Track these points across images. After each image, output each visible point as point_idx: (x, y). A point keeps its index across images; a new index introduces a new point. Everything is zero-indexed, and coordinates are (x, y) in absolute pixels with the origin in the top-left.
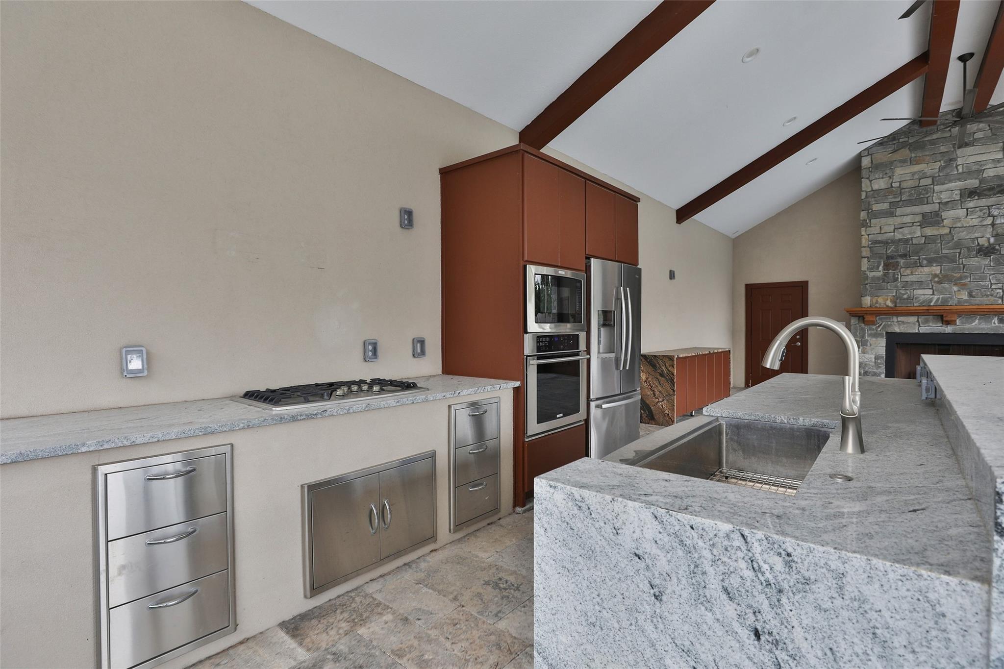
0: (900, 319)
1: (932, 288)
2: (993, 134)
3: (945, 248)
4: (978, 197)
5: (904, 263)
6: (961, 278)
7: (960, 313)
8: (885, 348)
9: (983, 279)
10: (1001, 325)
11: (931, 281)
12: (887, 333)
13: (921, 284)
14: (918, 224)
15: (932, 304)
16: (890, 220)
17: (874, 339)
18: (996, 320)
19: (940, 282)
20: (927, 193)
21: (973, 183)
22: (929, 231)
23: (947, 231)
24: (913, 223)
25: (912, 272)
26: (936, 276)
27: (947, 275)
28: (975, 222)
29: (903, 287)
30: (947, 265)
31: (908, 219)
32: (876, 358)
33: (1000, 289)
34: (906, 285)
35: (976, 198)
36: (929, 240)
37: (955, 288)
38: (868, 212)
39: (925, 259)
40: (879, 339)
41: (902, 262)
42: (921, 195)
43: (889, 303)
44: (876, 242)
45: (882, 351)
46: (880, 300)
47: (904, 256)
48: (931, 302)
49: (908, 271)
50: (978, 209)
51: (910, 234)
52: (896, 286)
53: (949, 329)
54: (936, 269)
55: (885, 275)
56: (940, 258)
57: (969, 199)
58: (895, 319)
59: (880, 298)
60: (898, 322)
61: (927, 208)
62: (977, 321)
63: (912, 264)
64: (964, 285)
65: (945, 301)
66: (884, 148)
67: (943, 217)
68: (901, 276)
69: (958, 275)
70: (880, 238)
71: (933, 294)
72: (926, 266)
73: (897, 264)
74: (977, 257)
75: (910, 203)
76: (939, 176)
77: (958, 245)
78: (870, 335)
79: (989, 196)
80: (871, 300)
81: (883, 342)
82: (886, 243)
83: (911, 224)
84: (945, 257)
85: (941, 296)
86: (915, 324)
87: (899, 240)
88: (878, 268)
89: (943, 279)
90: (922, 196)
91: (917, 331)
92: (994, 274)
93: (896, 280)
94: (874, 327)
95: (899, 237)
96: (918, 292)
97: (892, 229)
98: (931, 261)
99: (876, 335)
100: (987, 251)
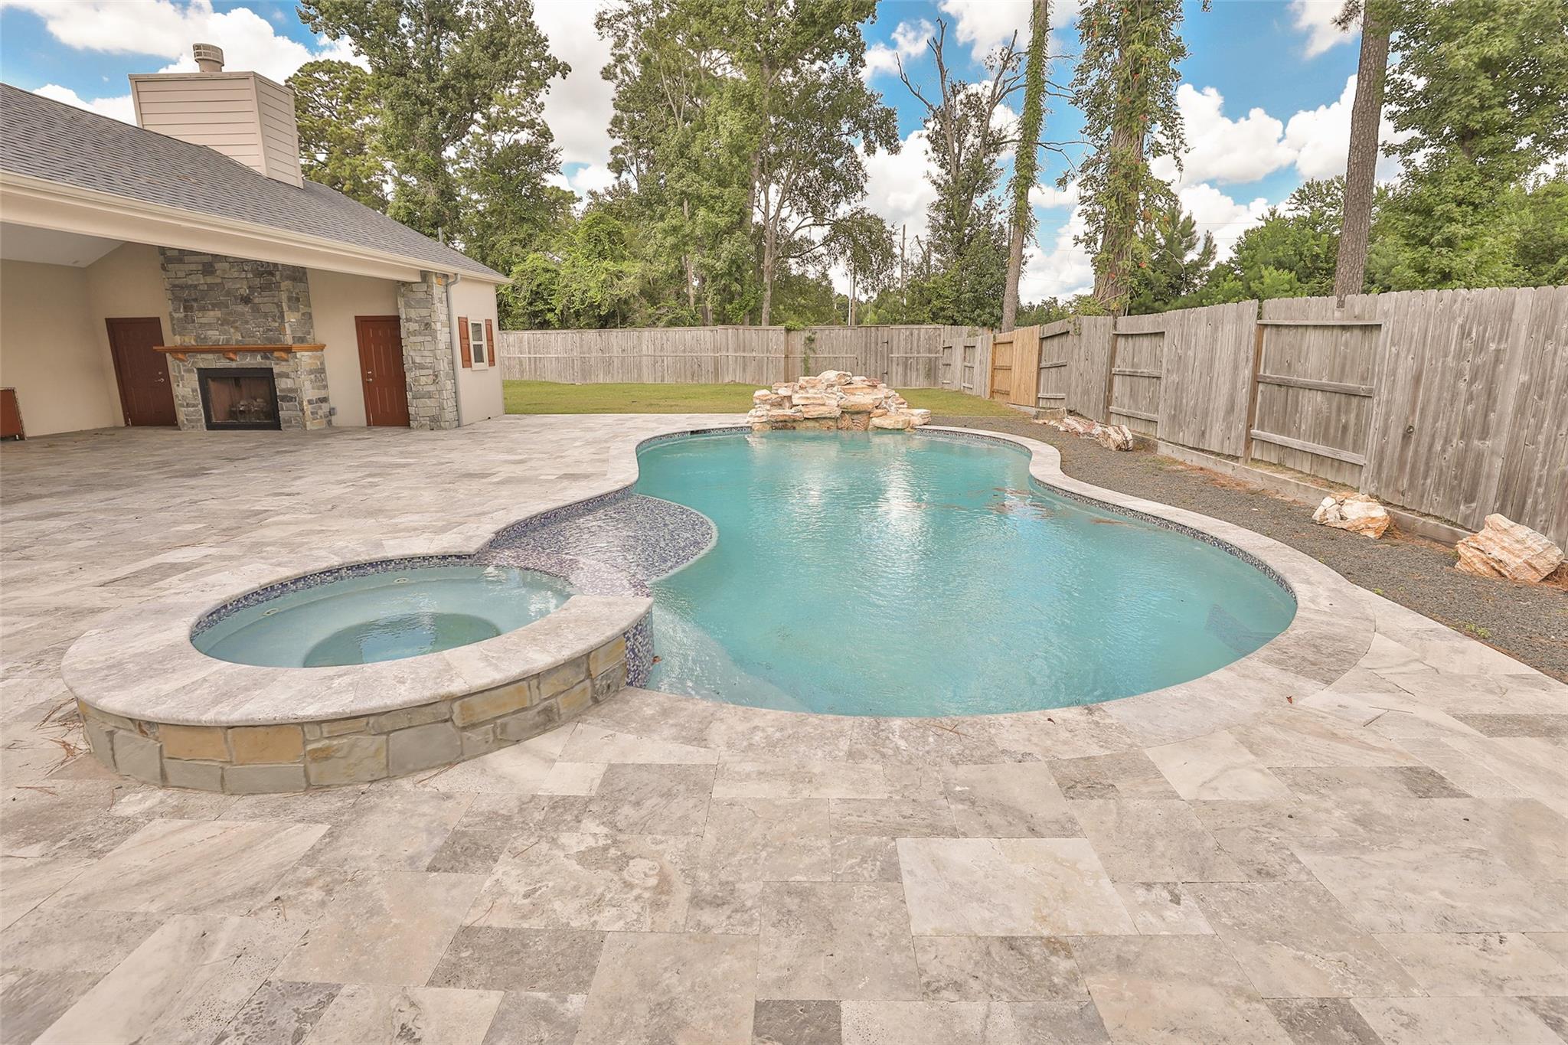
0: (203, 356)
1: (218, 330)
3: (220, 295)
6: (234, 322)
7: (236, 351)
8: (198, 382)
9: (247, 323)
11: (216, 323)
12: (198, 369)
13: (210, 326)
14: (201, 272)
15: (220, 344)
16: (181, 266)
17: (189, 374)
18: (259, 357)
19: (222, 325)
22: (210, 280)
23: (219, 281)
25: (203, 315)
26: (219, 319)
27: (225, 319)
28: (236, 275)
29: (199, 328)
30: (224, 310)
31: (193, 267)
32: (193, 391)
33: (258, 332)
34: (202, 326)
36: (211, 287)
37: (232, 330)
39: (209, 303)
40: (192, 374)
41: (195, 305)
43: (193, 343)
44: (175, 286)
45: (197, 385)
46: (187, 339)
47: (195, 300)
48: (219, 342)
49: (201, 314)
51: (196, 280)
52: (195, 327)
53: (234, 365)
54: (218, 314)
55: (186, 316)
56: (219, 303)
58: (199, 356)
59: (186, 337)
60: (202, 358)
61: (204, 259)
62: (248, 358)
63: (202, 308)
64: (237, 327)
65: (228, 340)
67: (216, 268)
68: (197, 318)
69: (232, 319)
70: (177, 282)
71: (220, 335)
72: (211, 310)
73: (192, 306)
74: (241, 304)
77: (228, 293)
78: (185, 371)
80: (183, 340)
81: (196, 377)
82: (181, 287)
84: (222, 303)
85: (225, 336)
86: (212, 361)
87: (190, 285)
88: (180, 310)
89: (224, 322)
91: (215, 367)
92: (253, 319)
93: (194, 321)
94: (187, 364)
95: (190, 282)
96: (210, 333)
97: (184, 275)
98: (214, 306)
99: (189, 371)
100: (246, 300)
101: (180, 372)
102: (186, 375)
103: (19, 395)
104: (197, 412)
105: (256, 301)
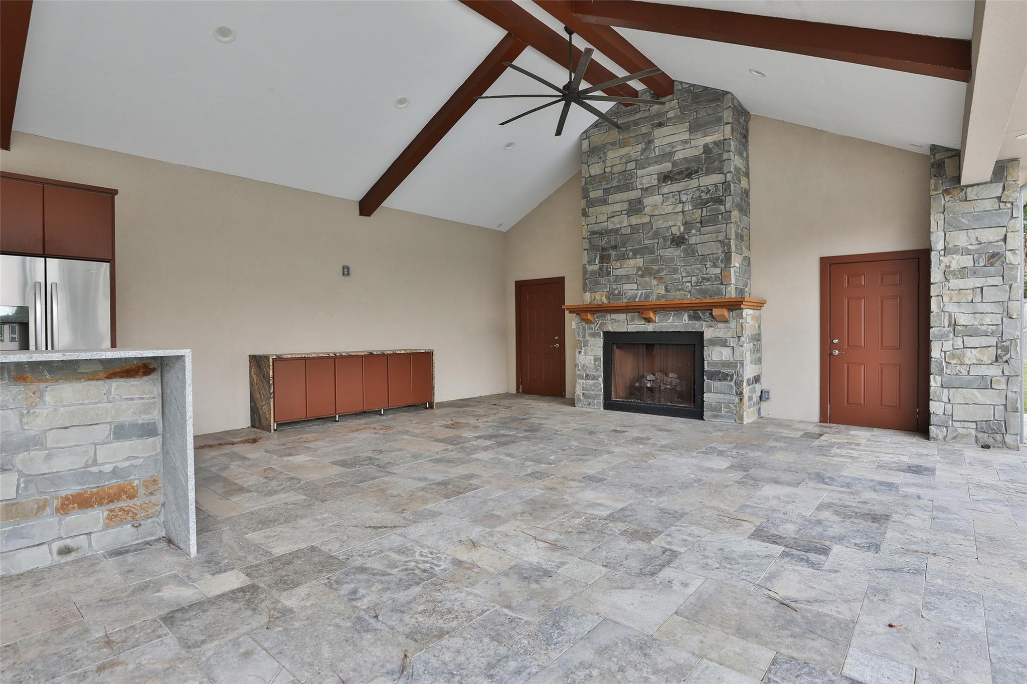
0: (614, 316)
1: (636, 283)
2: (682, 113)
3: (646, 238)
4: (671, 181)
5: (615, 254)
6: (658, 271)
7: (657, 309)
8: (602, 349)
9: (675, 271)
10: (690, 322)
11: (636, 274)
12: (605, 333)
13: (628, 278)
14: (626, 212)
15: (637, 300)
16: (604, 209)
17: (593, 339)
18: (686, 317)
19: (642, 276)
20: (632, 179)
21: (667, 166)
22: (635, 220)
23: (646, 219)
24: (622, 211)
25: (621, 265)
26: (639, 269)
27: (648, 268)
28: (669, 209)
29: (614, 282)
30: (648, 257)
31: (617, 207)
32: (595, 360)
33: (689, 282)
34: (618, 279)
35: (669, 182)
36: (635, 228)
37: (655, 282)
38: (587, 200)
39: (630, 250)
40: (597, 339)
41: (613, 254)
42: (627, 180)
43: (605, 300)
44: (593, 233)
45: (600, 352)
46: (598, 296)
47: (615, 247)
48: (636, 298)
49: (618, 264)
50: (671, 195)
51: (619, 223)
52: (609, 281)
53: (650, 328)
54: (640, 262)
55: (600, 269)
56: (642, 249)
57: (664, 184)
58: (609, 317)
59: (597, 294)
60: (612, 319)
61: (633, 195)
62: (671, 318)
63: (621, 257)
64: (661, 278)
65: (647, 296)
66: (599, 130)
67: (645, 205)
68: (613, 269)
69: (656, 268)
70: (596, 228)
71: (638, 289)
72: (632, 258)
73: (610, 256)
74: (671, 247)
75: (619, 189)
76: (641, 159)
77: (656, 235)
78: (590, 335)
79: (678, 181)
80: (591, 297)
81: (600, 342)
82: (600, 233)
83: (620, 213)
84: (646, 248)
85: (644, 291)
86: (624, 322)
87: (612, 230)
88: (595, 262)
89: (646, 272)
90: (628, 182)
91: (626, 330)
92: (684, 266)
93: (609, 274)
94: (593, 326)
95: (611, 226)
96: (626, 287)
97: (605, 218)
98: (636, 253)
99: (594, 335)
100: (678, 241)
101: (584, 336)
102: (591, 340)
103: (436, 358)
104: (596, 385)
105: (693, 240)
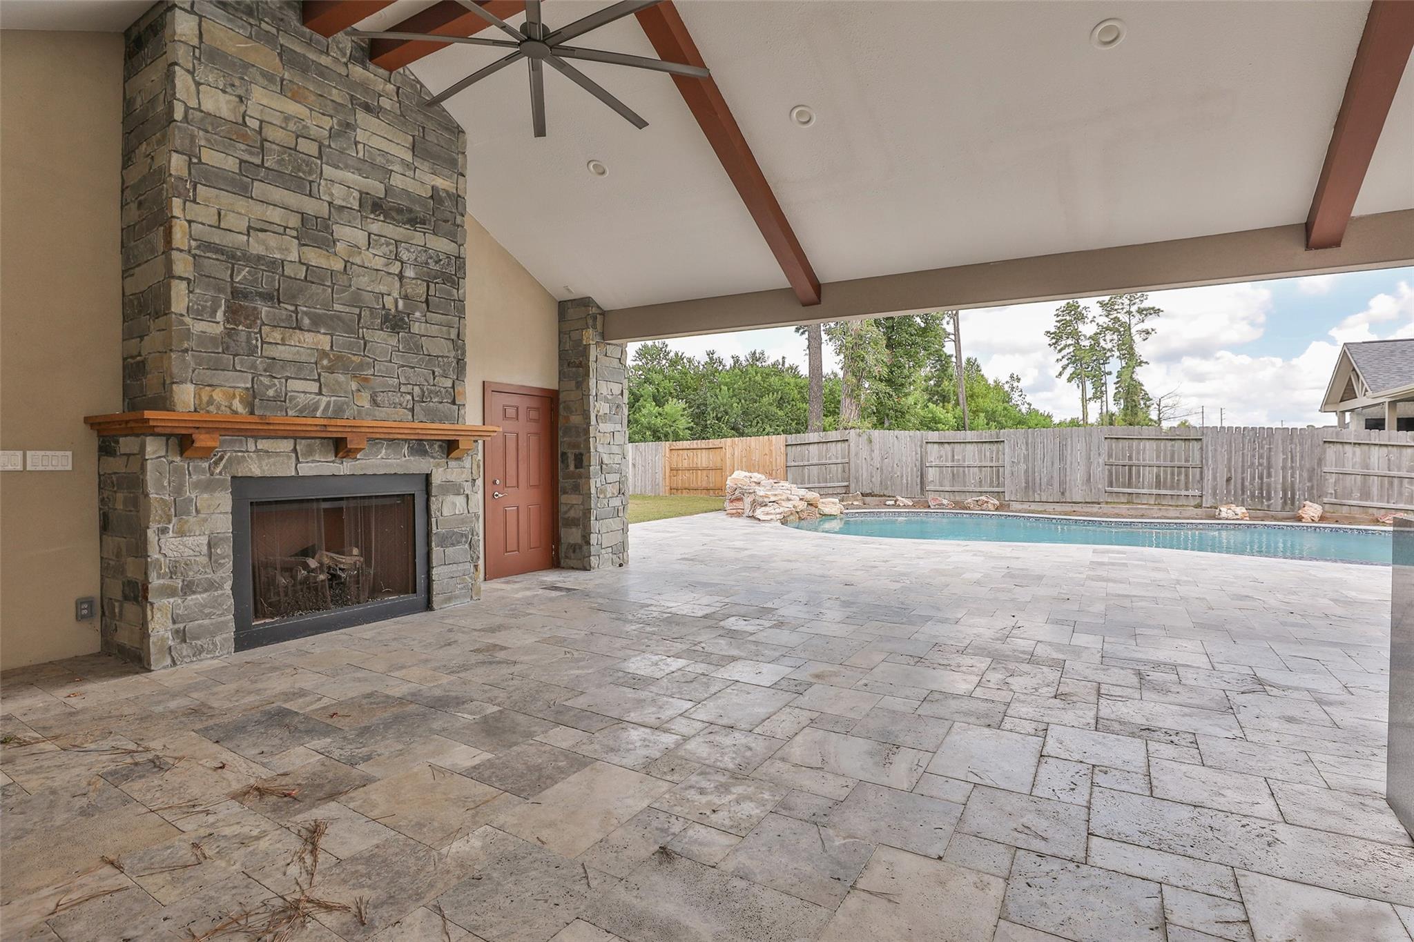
0: (262, 444)
1: (319, 380)
2: (402, 115)
3: (338, 299)
4: (384, 217)
5: (268, 313)
8: (230, 517)
9: (390, 372)
10: (412, 458)
11: (316, 363)
12: (238, 480)
13: (298, 368)
14: (294, 233)
15: (318, 414)
16: (241, 204)
17: (206, 496)
18: (405, 453)
19: (330, 369)
20: (310, 173)
21: (376, 188)
22: (314, 257)
23: (340, 265)
24: (286, 228)
25: (283, 339)
26: (324, 354)
27: (342, 357)
28: (379, 263)
29: (265, 370)
30: (342, 338)
31: (275, 215)
33: (409, 393)
34: (272, 365)
35: (382, 218)
36: (313, 275)
37: (354, 386)
38: (190, 163)
39: (305, 313)
40: (217, 494)
41: (265, 310)
42: (299, 170)
43: (238, 407)
44: (208, 246)
45: (223, 524)
46: (219, 396)
47: (268, 297)
48: (316, 409)
49: (277, 336)
50: (383, 240)
51: (280, 250)
52: (254, 366)
53: (345, 468)
54: (324, 341)
55: (230, 333)
56: (332, 318)
57: (372, 216)
58: (252, 444)
59: (218, 390)
60: (257, 451)
61: (311, 207)
62: (384, 451)
63: (282, 321)
64: (366, 380)
65: (339, 411)
66: (229, 20)
67: (335, 235)
68: (263, 343)
69: (356, 359)
70: (216, 238)
71: (320, 393)
72: (309, 331)
73: (255, 314)
74: (382, 330)
75: (278, 178)
76: (329, 146)
77: (357, 300)
78: (196, 485)
79: (397, 223)
80: (197, 395)
81: (224, 501)
82: (232, 257)
83: (281, 230)
84: (339, 318)
85: (333, 398)
86: (289, 457)
87: (259, 258)
88: (214, 312)
89: (336, 363)
90: (301, 174)
91: (293, 474)
92: (403, 366)
93: (252, 350)
94: (206, 465)
95: (256, 248)
96: (294, 385)
97: (243, 226)
98: (317, 323)
99: (209, 486)
100: (395, 323)
101: (179, 490)
102: (203, 499)
104: (215, 603)
105: (416, 328)
